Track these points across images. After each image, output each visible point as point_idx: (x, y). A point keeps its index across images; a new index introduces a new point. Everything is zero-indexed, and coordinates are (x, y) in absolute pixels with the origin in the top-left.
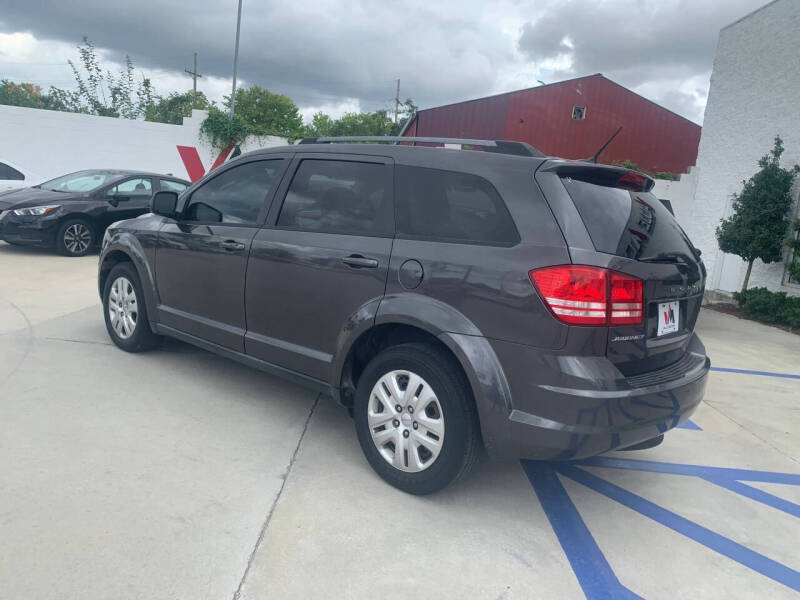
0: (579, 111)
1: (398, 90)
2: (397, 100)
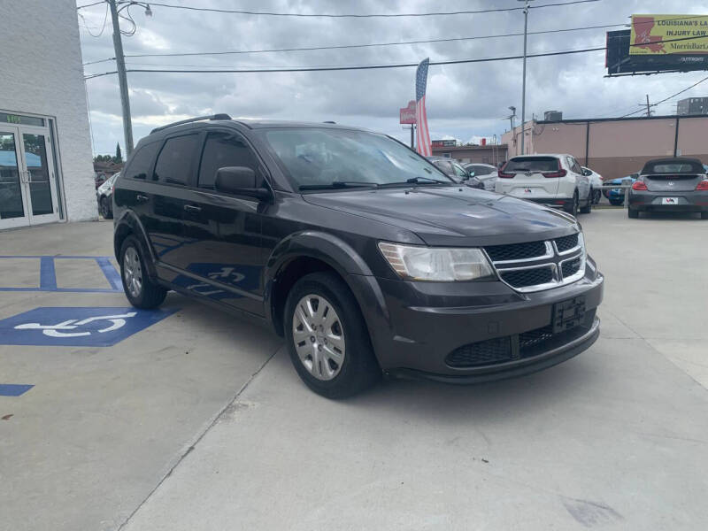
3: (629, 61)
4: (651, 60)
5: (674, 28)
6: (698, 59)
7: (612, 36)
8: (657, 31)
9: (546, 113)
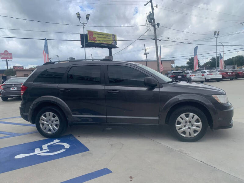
3: (88, 44)
4: (94, 44)
5: (99, 36)
6: (105, 45)
7: (82, 36)
8: (94, 36)
9: (69, 58)
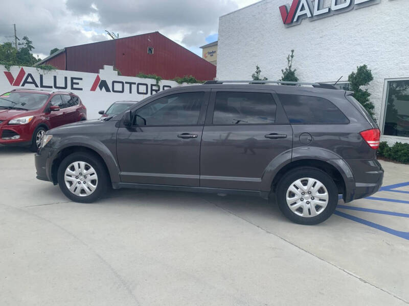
0: (150, 50)
1: (15, 30)
2: (16, 36)
